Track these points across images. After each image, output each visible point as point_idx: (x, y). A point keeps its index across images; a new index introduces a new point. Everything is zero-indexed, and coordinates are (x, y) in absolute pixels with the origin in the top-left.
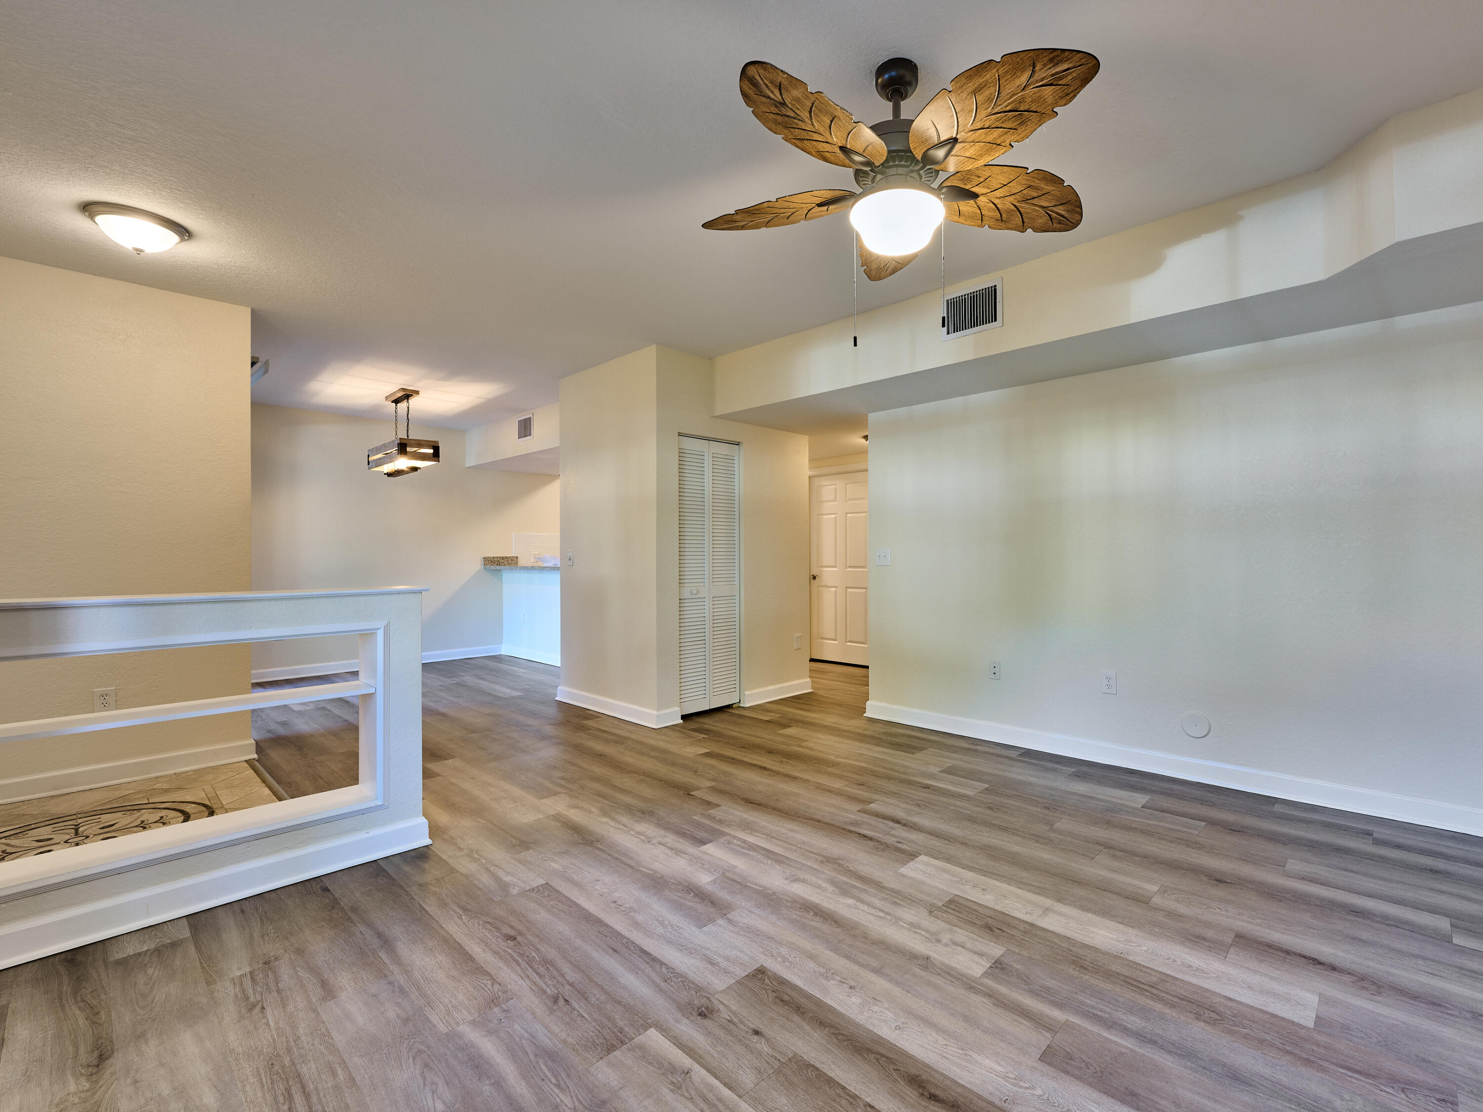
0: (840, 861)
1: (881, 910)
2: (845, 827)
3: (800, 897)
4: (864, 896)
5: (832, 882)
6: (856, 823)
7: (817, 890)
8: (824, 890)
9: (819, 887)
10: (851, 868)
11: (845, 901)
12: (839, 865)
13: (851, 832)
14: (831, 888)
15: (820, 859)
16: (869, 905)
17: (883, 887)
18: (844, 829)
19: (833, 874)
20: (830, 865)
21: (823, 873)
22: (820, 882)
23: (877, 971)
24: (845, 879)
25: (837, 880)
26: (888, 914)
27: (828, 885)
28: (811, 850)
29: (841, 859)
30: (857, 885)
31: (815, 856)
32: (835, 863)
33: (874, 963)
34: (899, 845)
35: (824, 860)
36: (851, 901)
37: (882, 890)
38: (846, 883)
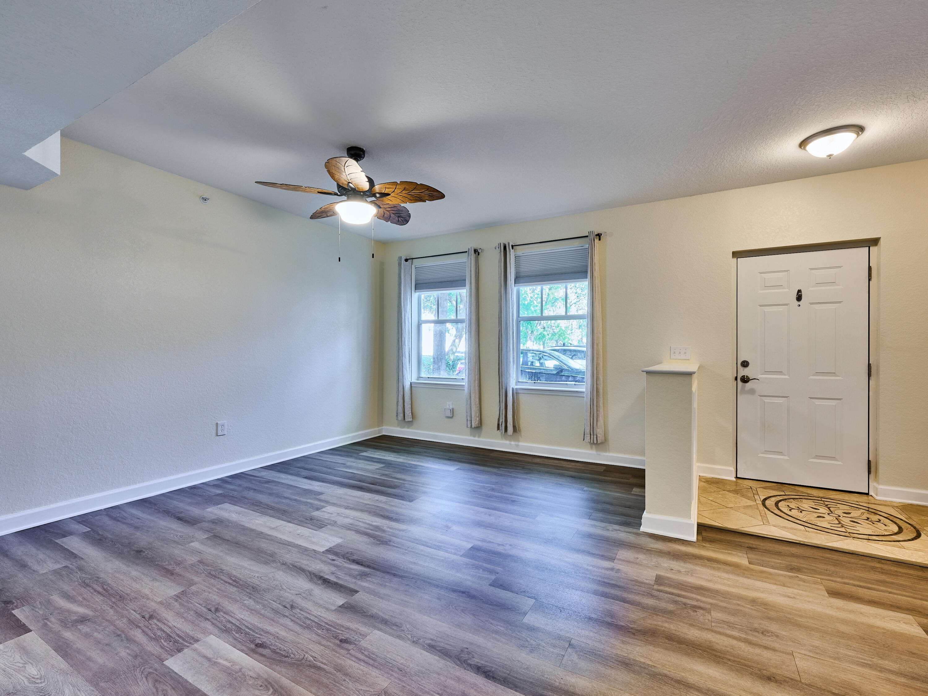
0: (379, 543)
1: (360, 521)
2: (373, 570)
3: (401, 524)
4: (367, 526)
5: (384, 531)
6: (363, 575)
7: (392, 527)
8: (388, 527)
9: (390, 528)
10: (372, 539)
11: (377, 524)
12: (379, 541)
13: (368, 566)
14: (385, 528)
15: (391, 543)
16: (366, 523)
17: (355, 531)
18: (374, 568)
19: (383, 535)
20: (385, 540)
21: (389, 535)
22: (391, 530)
23: (366, 504)
24: (377, 533)
25: (381, 532)
26: (357, 520)
27: (386, 529)
28: (398, 549)
29: (378, 544)
30: (370, 531)
31: (395, 545)
32: (382, 541)
33: (368, 506)
34: (334, 558)
35: (389, 543)
36: (374, 524)
37: (356, 530)
38: (376, 531)
